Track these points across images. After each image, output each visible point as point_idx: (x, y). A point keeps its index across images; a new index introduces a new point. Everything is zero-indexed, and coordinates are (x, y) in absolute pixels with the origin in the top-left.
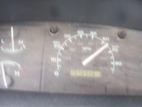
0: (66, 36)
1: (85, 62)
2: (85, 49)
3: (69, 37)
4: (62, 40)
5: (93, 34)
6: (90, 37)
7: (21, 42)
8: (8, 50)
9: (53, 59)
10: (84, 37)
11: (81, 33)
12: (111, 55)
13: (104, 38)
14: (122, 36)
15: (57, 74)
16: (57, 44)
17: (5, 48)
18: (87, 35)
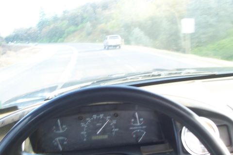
0: (87, 119)
1: (98, 133)
2: (98, 124)
3: (89, 120)
4: (85, 122)
5: (101, 116)
6: (100, 118)
7: (64, 126)
8: (58, 132)
9: (82, 133)
10: (97, 118)
11: (95, 116)
12: (112, 126)
13: (108, 117)
14: (116, 116)
15: (85, 140)
16: (83, 125)
17: (57, 130)
18: (98, 117)
